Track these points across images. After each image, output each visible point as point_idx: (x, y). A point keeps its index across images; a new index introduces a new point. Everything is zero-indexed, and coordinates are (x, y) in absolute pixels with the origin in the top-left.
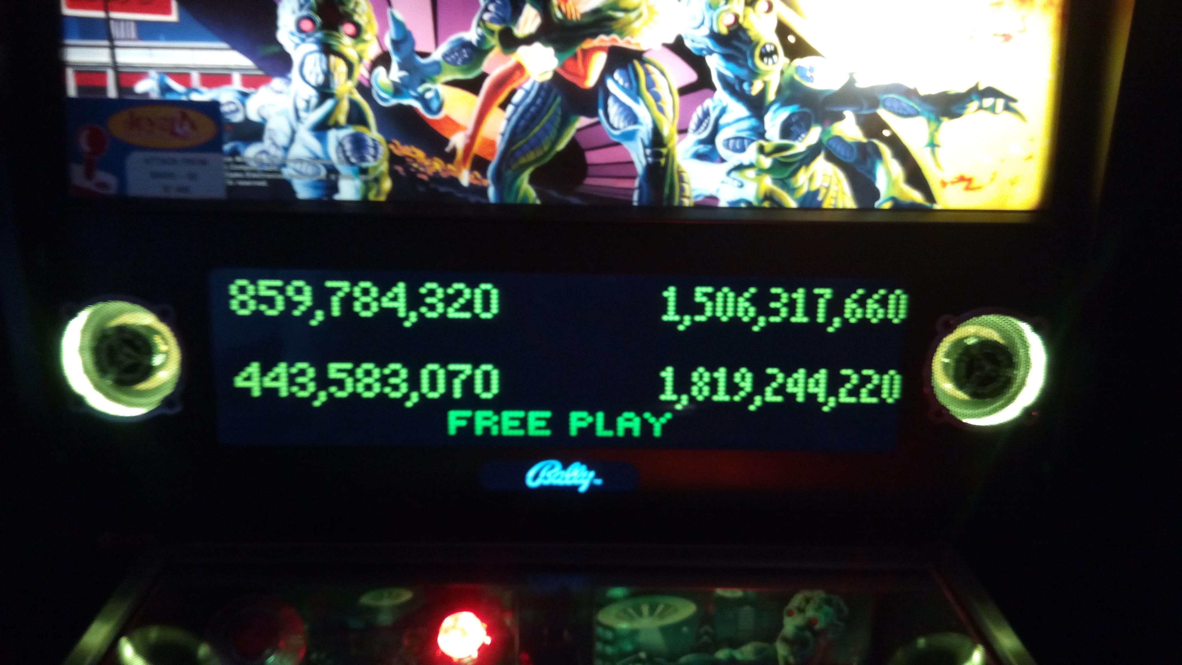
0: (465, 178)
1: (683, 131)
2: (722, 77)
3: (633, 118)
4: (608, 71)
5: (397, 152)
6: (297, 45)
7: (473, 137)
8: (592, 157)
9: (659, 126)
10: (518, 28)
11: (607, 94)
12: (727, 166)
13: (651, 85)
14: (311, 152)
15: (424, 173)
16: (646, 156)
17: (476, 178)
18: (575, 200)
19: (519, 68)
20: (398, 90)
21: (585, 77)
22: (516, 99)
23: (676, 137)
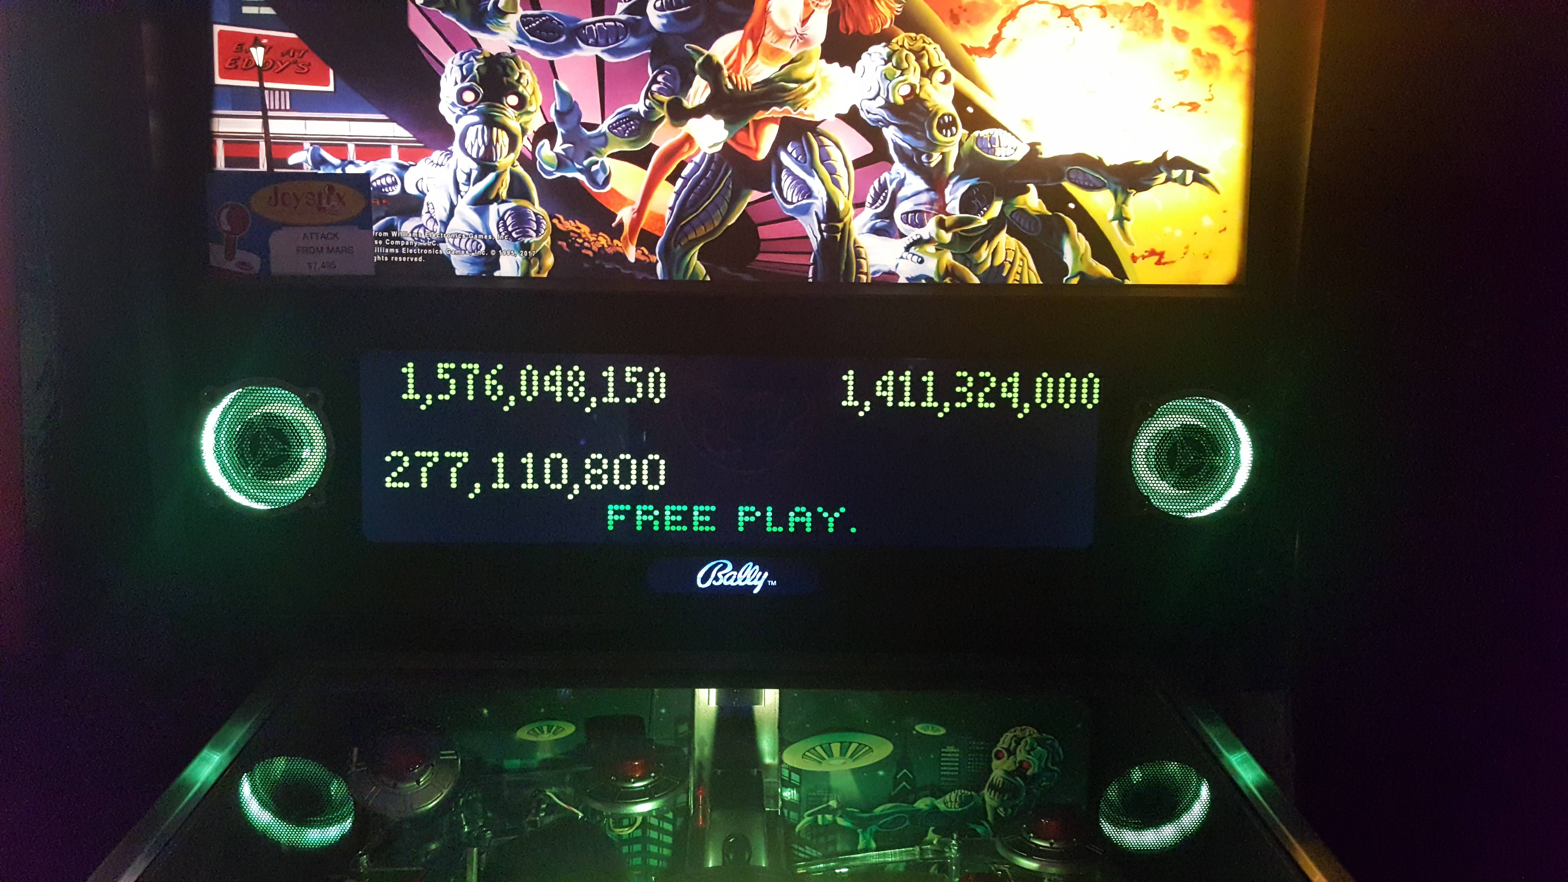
0: (632, 254)
1: (859, 205)
2: (898, 148)
3: (808, 192)
4: (780, 143)
5: (559, 226)
6: (458, 118)
7: (640, 211)
8: (765, 232)
9: (835, 200)
10: (688, 101)
11: (781, 167)
12: (906, 242)
13: (825, 158)
14: (471, 226)
15: (590, 249)
16: (821, 231)
17: (643, 254)
18: (747, 277)
19: (688, 139)
20: (561, 163)
21: (757, 150)
22: (685, 172)
23: (852, 211)
